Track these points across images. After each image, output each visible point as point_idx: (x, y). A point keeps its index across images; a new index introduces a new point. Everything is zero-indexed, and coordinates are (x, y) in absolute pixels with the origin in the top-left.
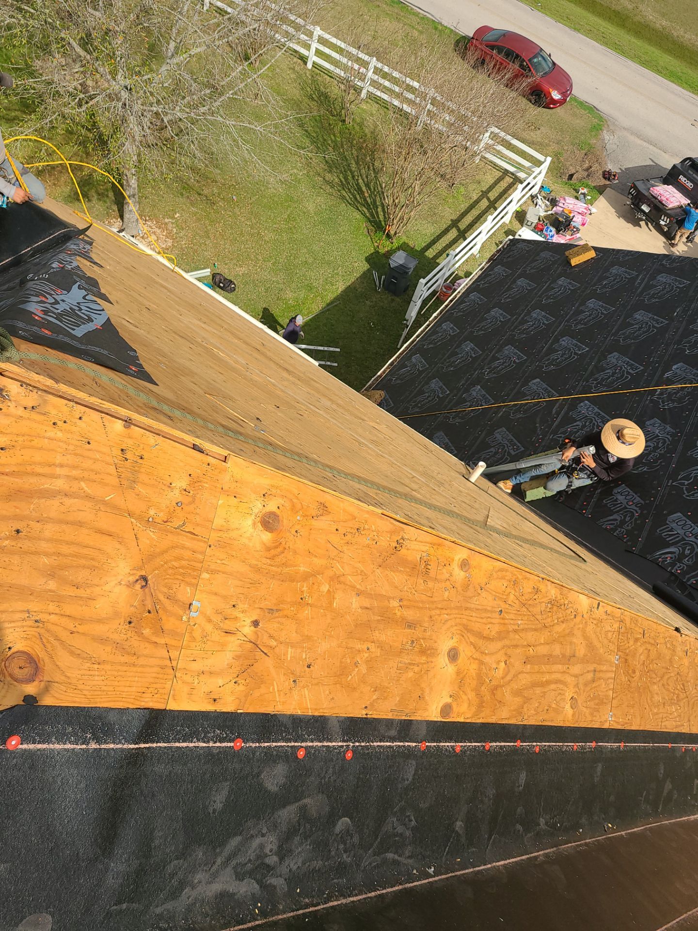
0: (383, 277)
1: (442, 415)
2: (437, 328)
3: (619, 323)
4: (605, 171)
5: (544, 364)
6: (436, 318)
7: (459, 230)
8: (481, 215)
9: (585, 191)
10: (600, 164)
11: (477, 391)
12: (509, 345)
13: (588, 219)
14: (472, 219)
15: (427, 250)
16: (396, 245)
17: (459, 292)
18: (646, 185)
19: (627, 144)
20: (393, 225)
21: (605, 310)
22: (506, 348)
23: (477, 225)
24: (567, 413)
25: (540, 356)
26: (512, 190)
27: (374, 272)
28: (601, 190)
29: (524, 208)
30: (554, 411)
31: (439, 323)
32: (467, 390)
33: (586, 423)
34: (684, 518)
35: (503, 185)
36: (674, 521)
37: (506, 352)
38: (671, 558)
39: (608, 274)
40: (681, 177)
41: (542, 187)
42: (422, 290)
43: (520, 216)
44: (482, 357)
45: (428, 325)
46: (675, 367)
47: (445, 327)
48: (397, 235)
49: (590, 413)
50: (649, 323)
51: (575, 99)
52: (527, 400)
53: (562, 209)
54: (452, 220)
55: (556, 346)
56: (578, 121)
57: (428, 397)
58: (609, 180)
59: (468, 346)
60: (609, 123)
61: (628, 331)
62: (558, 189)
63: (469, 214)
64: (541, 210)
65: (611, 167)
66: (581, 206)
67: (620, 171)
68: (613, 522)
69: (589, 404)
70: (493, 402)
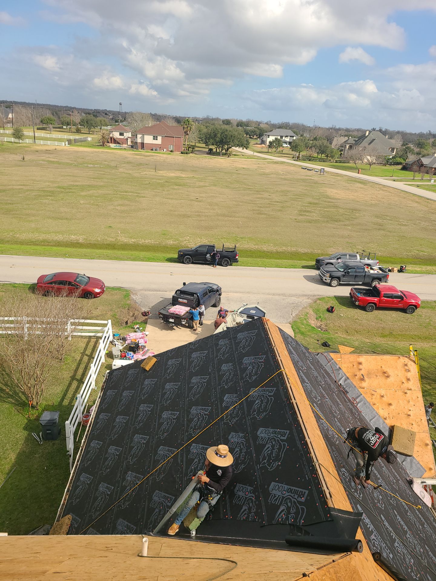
0: (41, 434)
1: (115, 507)
2: (88, 448)
3: (186, 389)
4: (142, 313)
5: (160, 434)
6: (84, 442)
7: (77, 380)
8: (87, 365)
9: (138, 326)
10: (138, 311)
11: (130, 476)
12: (135, 435)
13: (146, 338)
14: (82, 370)
15: (63, 401)
16: (40, 409)
17: (92, 418)
18: (165, 310)
19: (146, 296)
20: (33, 399)
21: (176, 386)
22: (135, 437)
23: (87, 372)
24: (187, 457)
25: (156, 432)
26: (98, 344)
27: (32, 434)
28: (145, 322)
29: (109, 350)
30: (179, 461)
31: (88, 445)
32: (124, 479)
33: (199, 458)
34: (277, 484)
35: (92, 344)
36: (273, 489)
37: (136, 440)
38: (284, 514)
39: (168, 366)
40: (179, 299)
41: (114, 335)
42: (70, 428)
43: (110, 355)
44: (124, 452)
45: (82, 450)
46: (225, 398)
47: (93, 445)
48: (39, 403)
49: (199, 450)
50: (201, 382)
51: (109, 288)
52: (162, 463)
53: (130, 341)
54: (71, 377)
55: (161, 421)
56: (116, 297)
57: (101, 499)
58: (146, 316)
59: (112, 449)
60: (132, 291)
61: (193, 391)
62: (123, 332)
63: (79, 369)
64: (119, 346)
65: (144, 310)
66: (139, 334)
67: (150, 309)
68: (245, 513)
69: (195, 445)
70: (143, 477)
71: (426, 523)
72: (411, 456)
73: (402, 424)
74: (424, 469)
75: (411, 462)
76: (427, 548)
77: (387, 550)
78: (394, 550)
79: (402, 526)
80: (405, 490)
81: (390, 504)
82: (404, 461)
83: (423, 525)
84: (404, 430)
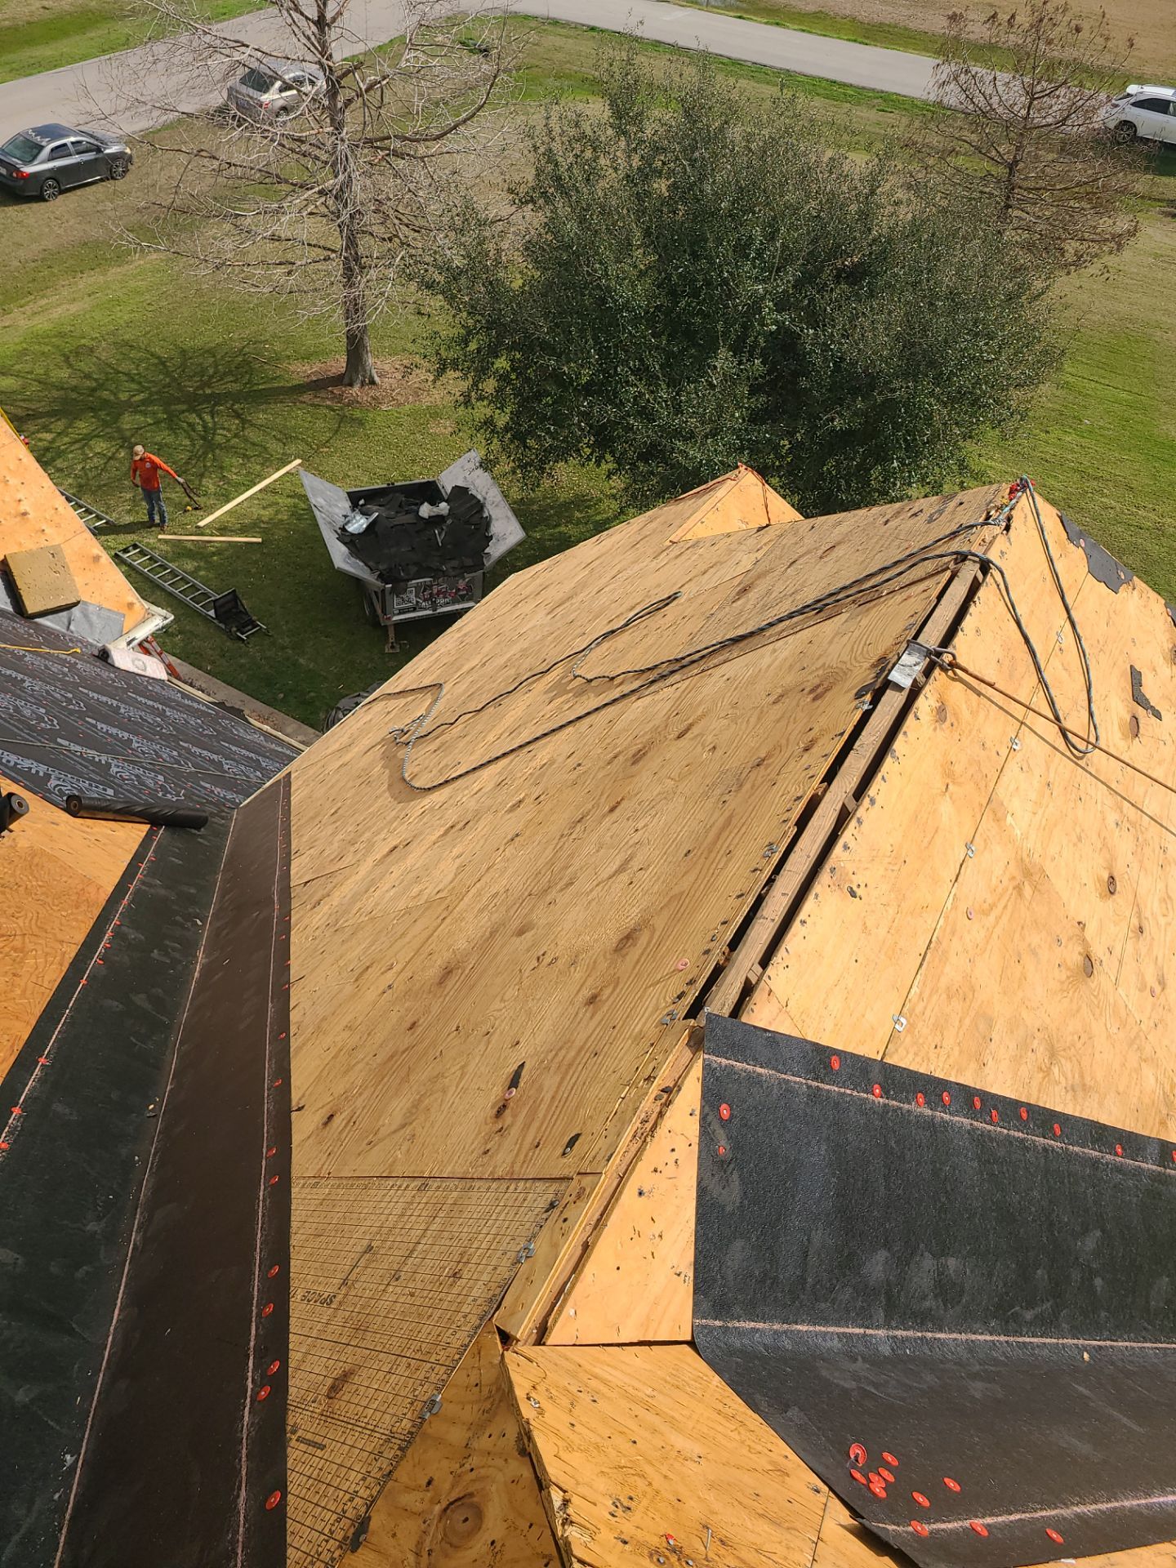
71: (167, 709)
72: (78, 602)
73: (20, 544)
74: (118, 614)
75: (86, 616)
76: (186, 745)
77: (97, 787)
78: (112, 782)
79: (116, 737)
80: (98, 675)
81: (72, 712)
82: (69, 624)
83: (162, 714)
84: (31, 554)
